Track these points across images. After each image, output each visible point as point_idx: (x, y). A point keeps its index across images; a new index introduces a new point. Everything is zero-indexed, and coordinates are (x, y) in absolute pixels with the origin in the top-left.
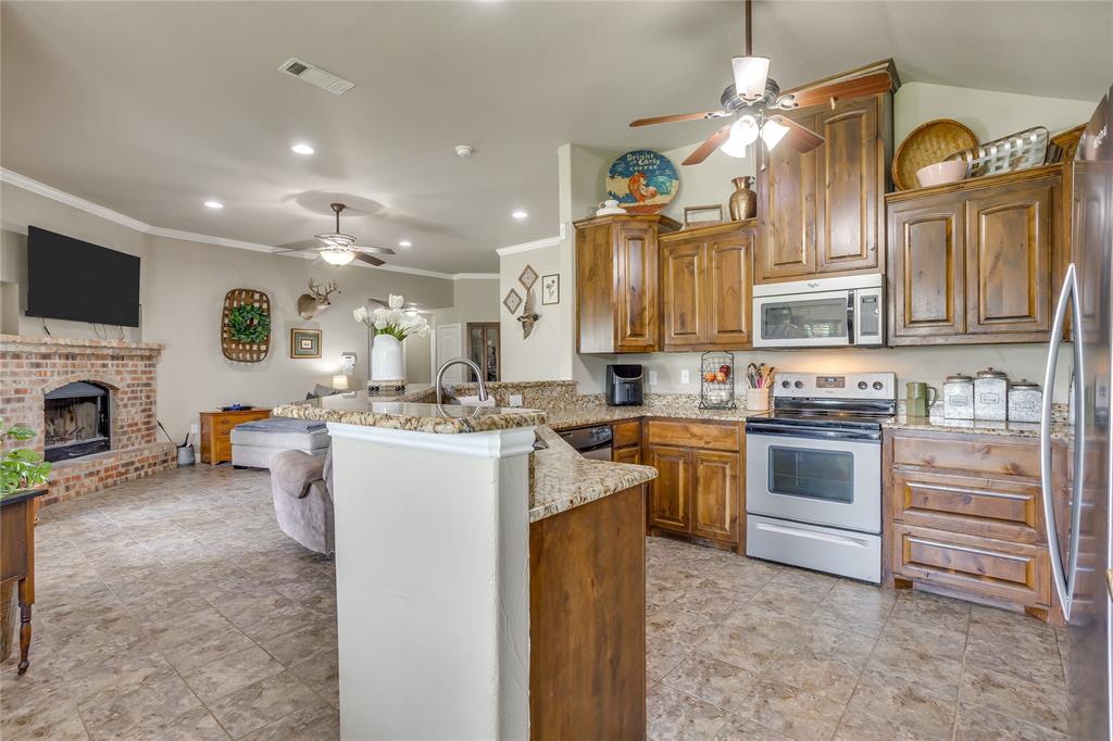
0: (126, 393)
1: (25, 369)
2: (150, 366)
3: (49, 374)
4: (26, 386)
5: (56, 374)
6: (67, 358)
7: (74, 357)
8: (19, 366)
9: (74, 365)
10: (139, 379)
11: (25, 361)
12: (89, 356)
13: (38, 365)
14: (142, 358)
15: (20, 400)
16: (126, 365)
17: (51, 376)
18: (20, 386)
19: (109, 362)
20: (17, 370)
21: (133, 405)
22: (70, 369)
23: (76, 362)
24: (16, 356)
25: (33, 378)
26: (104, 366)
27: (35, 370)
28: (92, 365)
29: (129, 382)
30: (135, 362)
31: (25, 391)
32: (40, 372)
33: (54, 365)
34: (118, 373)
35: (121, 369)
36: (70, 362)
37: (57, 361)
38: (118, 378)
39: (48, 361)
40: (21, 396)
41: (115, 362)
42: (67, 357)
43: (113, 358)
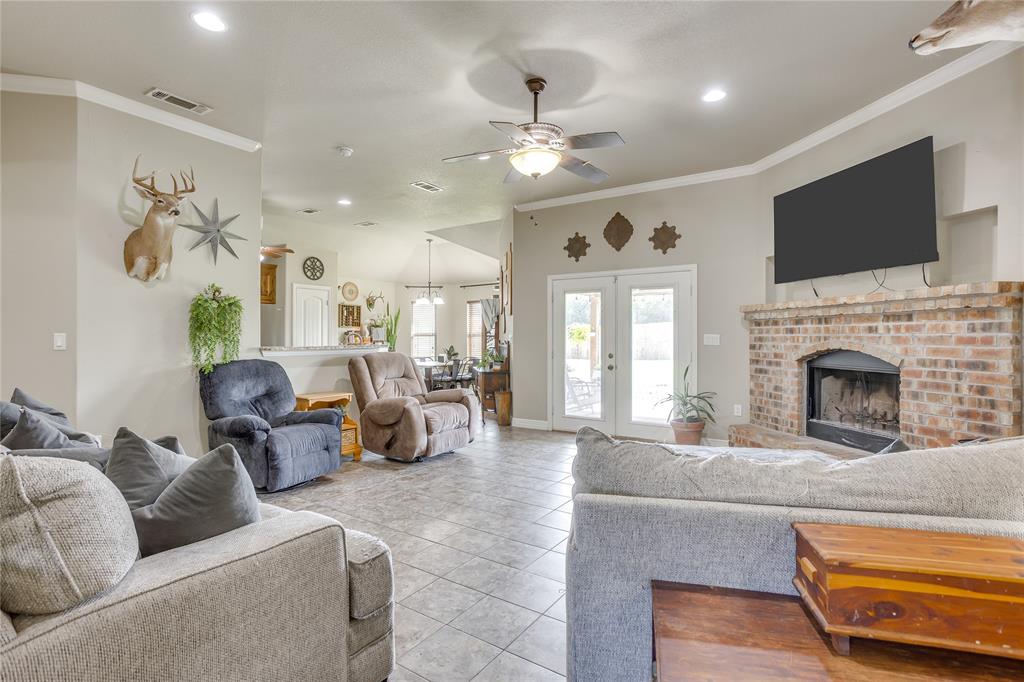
0: (918, 374)
1: (781, 335)
2: (984, 328)
3: (801, 340)
4: (783, 351)
5: (808, 341)
6: (820, 322)
7: (827, 320)
8: (777, 332)
9: (827, 330)
10: (952, 352)
11: (781, 327)
12: (848, 318)
13: (791, 331)
14: (961, 313)
15: (778, 364)
16: (919, 328)
17: (804, 342)
18: (777, 351)
19: (881, 325)
20: (775, 336)
21: (933, 398)
22: (822, 335)
23: (831, 326)
24: (776, 323)
25: (789, 343)
26: (870, 330)
27: (789, 335)
28: (852, 330)
29: (923, 356)
30: (940, 321)
31: (781, 357)
32: (793, 338)
33: (806, 330)
34: (897, 340)
35: (903, 334)
36: (823, 326)
37: (809, 326)
38: (898, 349)
39: (800, 326)
40: (778, 360)
41: (891, 324)
42: (820, 320)
43: (887, 317)
